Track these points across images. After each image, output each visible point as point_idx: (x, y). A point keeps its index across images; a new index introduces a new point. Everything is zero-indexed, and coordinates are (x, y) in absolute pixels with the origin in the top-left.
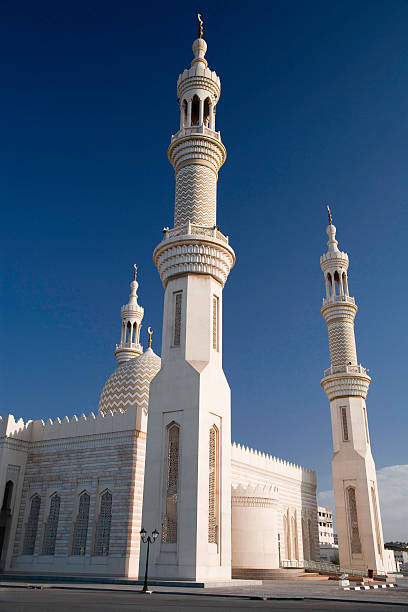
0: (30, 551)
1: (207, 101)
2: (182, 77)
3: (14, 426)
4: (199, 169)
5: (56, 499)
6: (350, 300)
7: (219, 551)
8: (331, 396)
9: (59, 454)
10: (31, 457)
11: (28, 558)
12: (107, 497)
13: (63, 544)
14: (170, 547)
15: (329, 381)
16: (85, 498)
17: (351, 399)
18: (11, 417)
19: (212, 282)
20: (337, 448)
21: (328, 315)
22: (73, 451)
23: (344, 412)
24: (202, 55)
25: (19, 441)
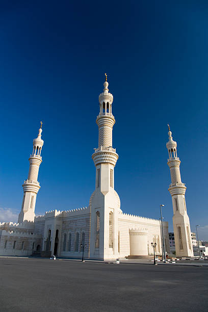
0: (64, 250)
1: (108, 103)
2: (100, 96)
3: (57, 213)
4: (105, 127)
5: (70, 235)
6: (177, 159)
7: (113, 250)
8: (172, 194)
9: (70, 221)
10: (63, 222)
11: (64, 252)
12: (84, 234)
13: (73, 248)
14: (97, 249)
15: (170, 189)
16: (78, 234)
17: (178, 195)
18: (56, 210)
19: (109, 165)
20: (174, 213)
21: (170, 165)
22: (74, 220)
23: (176, 200)
24: (107, 87)
25: (59, 217)
